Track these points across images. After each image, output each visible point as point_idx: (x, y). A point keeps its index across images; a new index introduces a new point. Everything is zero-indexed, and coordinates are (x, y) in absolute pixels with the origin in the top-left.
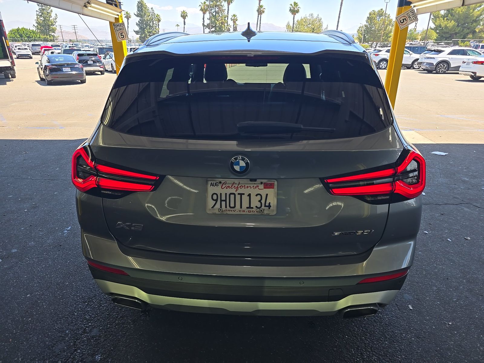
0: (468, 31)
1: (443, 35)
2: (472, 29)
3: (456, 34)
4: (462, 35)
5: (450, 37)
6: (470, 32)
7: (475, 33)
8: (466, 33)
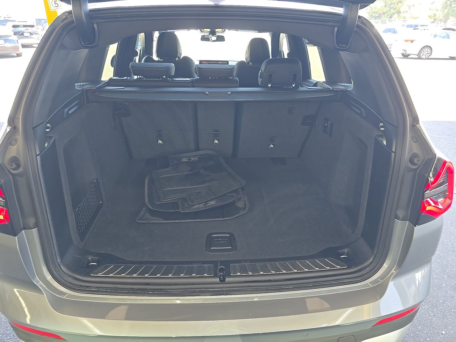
0: (394, 11)
1: (372, 15)
2: (397, 9)
3: (384, 13)
4: (389, 14)
5: (378, 16)
6: (396, 12)
7: (400, 13)
8: (392, 13)
